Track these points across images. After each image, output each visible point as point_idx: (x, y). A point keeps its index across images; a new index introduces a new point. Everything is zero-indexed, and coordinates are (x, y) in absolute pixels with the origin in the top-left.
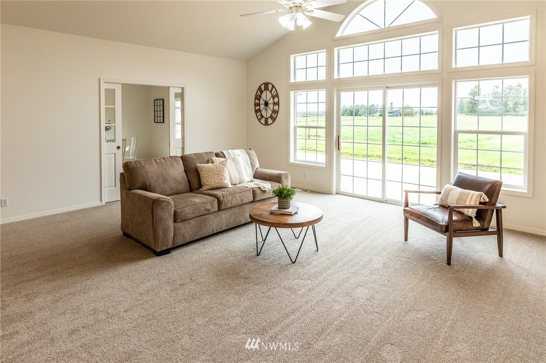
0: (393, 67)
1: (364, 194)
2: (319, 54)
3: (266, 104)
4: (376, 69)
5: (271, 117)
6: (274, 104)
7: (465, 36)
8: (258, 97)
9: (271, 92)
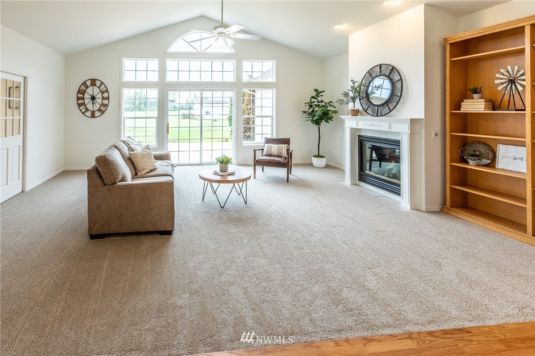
0: (206, 78)
1: (187, 162)
2: (148, 61)
3: (93, 98)
4: (195, 78)
5: (99, 110)
6: (103, 98)
7: (246, 65)
8: (81, 92)
9: (99, 88)
